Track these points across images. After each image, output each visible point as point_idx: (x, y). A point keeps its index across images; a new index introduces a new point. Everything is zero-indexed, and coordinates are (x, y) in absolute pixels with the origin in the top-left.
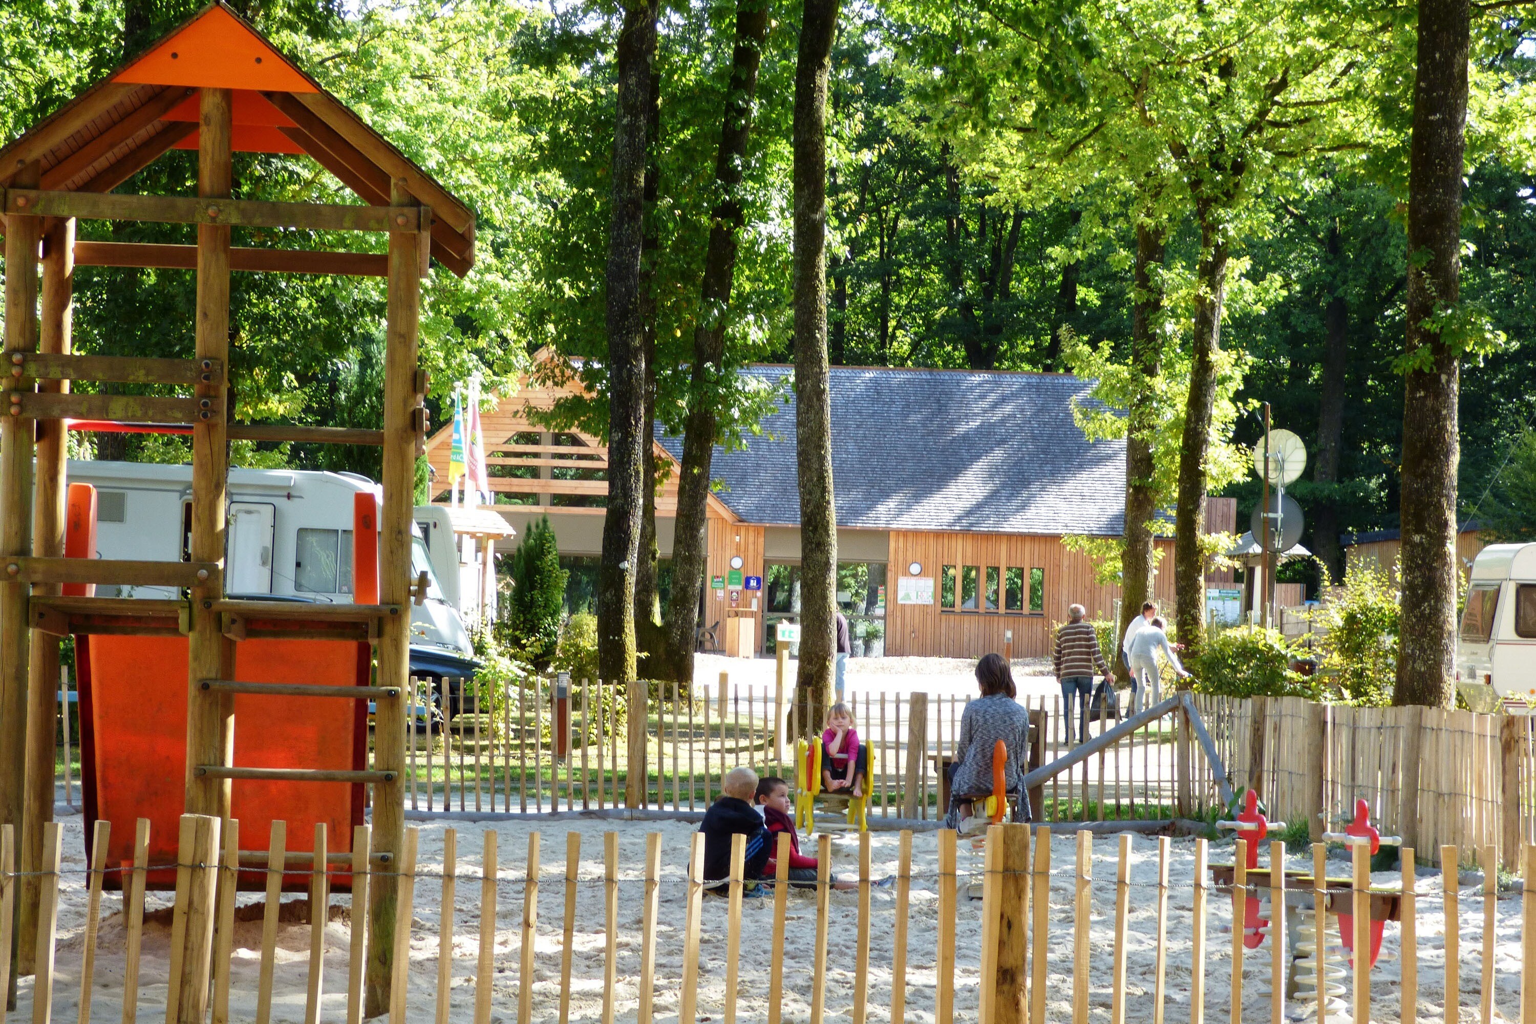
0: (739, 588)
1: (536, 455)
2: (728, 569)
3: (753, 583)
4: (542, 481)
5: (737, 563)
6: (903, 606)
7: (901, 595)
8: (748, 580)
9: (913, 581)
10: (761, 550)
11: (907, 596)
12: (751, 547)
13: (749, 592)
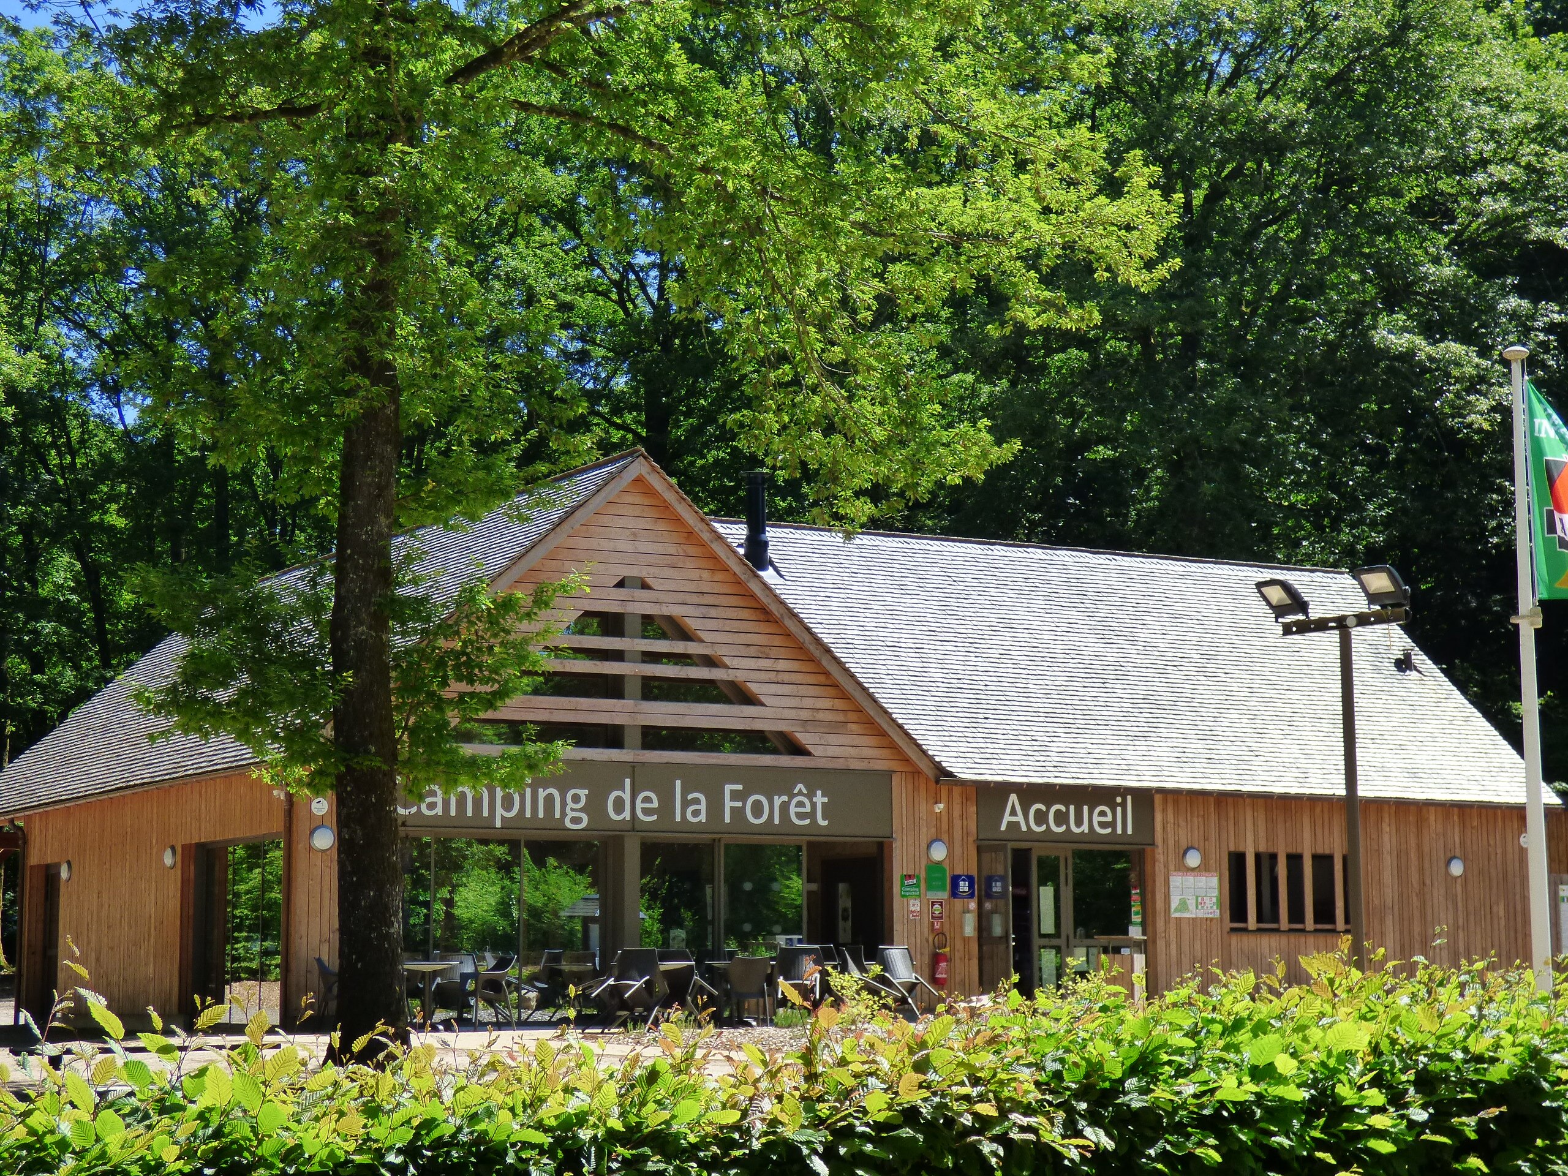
0: (944, 895)
1: (617, 656)
2: (924, 862)
3: (964, 887)
4: (627, 704)
5: (939, 853)
6: (1179, 920)
7: (1175, 903)
8: (955, 880)
9: (1190, 880)
10: (973, 828)
11: (1183, 905)
12: (957, 823)
13: (958, 903)
